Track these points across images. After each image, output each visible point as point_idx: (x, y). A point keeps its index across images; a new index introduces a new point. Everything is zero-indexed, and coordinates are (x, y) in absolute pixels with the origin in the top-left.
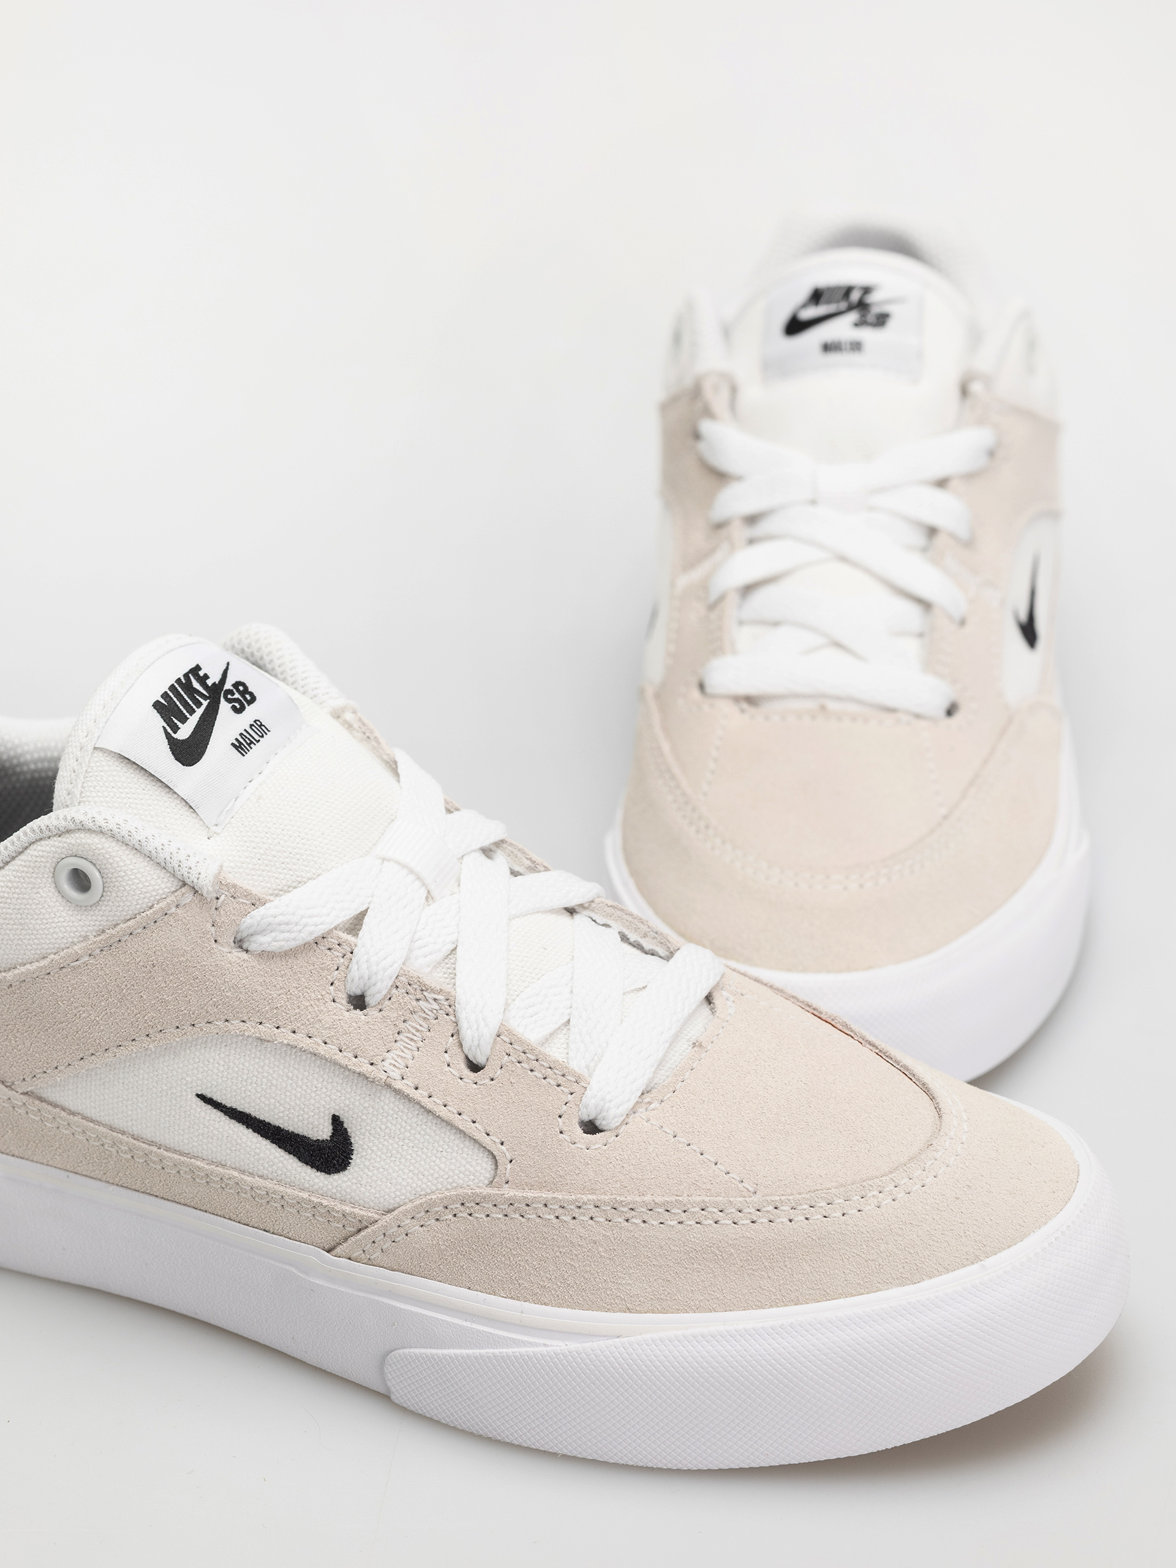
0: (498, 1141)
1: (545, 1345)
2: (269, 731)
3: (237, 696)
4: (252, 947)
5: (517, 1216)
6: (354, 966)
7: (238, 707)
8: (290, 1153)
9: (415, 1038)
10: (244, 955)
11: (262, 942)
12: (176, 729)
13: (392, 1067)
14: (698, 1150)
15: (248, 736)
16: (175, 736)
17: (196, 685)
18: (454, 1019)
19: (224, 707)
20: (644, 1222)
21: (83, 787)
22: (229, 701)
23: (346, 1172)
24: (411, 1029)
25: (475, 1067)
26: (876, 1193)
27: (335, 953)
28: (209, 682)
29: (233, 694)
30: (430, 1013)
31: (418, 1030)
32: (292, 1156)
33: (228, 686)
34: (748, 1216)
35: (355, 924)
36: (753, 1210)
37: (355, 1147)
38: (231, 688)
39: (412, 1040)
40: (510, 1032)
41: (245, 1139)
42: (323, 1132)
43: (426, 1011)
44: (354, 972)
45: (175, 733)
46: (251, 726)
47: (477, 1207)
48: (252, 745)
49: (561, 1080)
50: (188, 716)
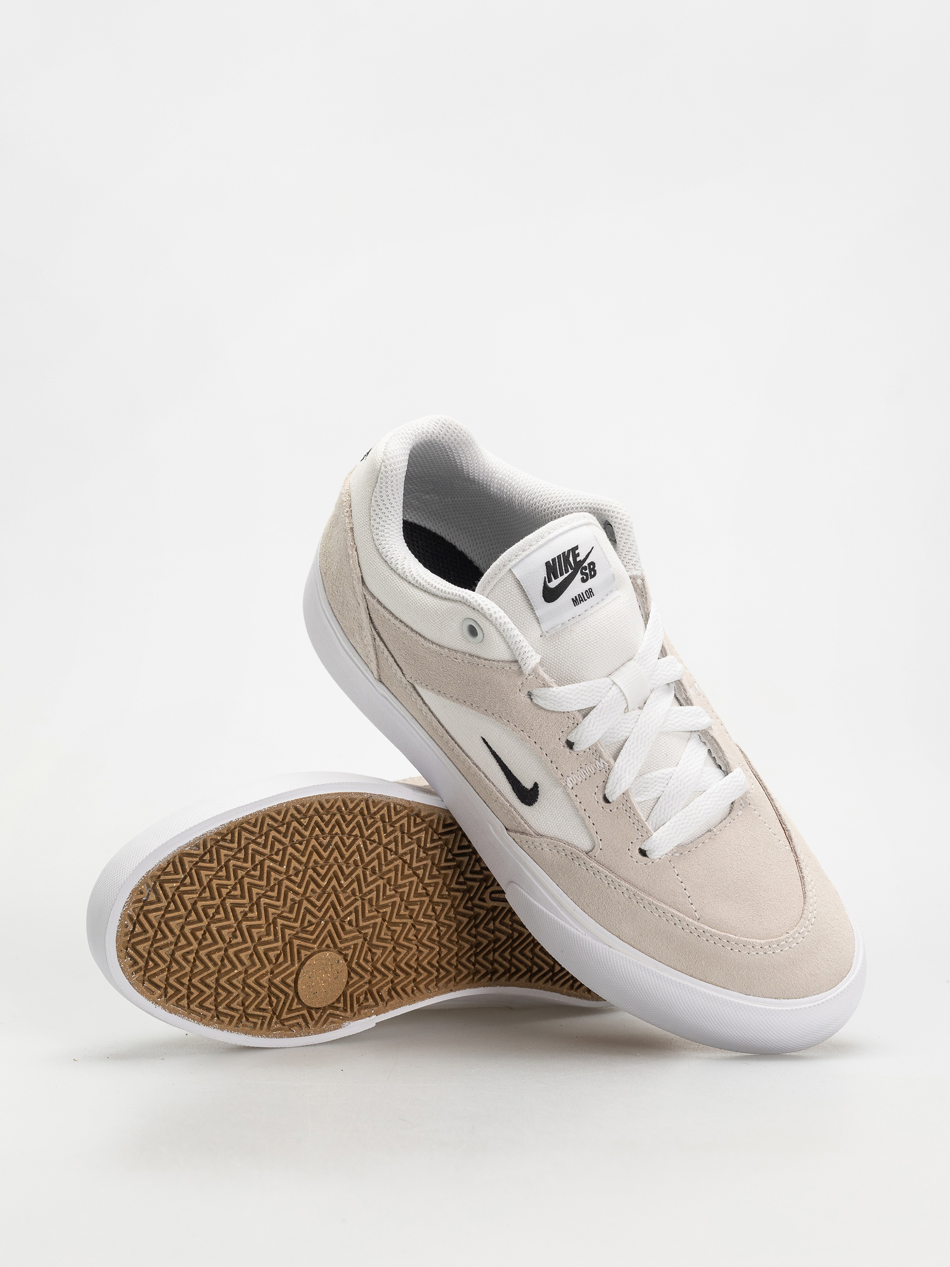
0: (600, 838)
1: (577, 929)
2: (594, 595)
3: (587, 571)
4: (534, 701)
5: (592, 873)
6: (575, 731)
7: (585, 578)
8: (510, 783)
9: (586, 773)
10: (529, 700)
11: (541, 703)
12: (550, 581)
13: (570, 781)
14: (684, 887)
15: (582, 596)
16: (548, 584)
17: (571, 559)
18: (607, 776)
19: (579, 576)
20: (644, 907)
21: (496, 583)
22: (582, 573)
23: (530, 807)
24: (587, 769)
25: (606, 800)
26: (751, 947)
27: (570, 721)
28: (578, 559)
29: (586, 570)
30: (598, 767)
31: (589, 771)
32: (510, 785)
33: (586, 564)
34: (690, 929)
35: (585, 713)
36: (693, 928)
37: (539, 800)
38: (587, 566)
39: (585, 774)
40: (629, 796)
41: (493, 766)
42: (529, 785)
43: (597, 766)
44: (573, 734)
45: (549, 582)
46: (587, 591)
47: (577, 859)
48: (582, 602)
49: (640, 828)
50: (559, 576)
